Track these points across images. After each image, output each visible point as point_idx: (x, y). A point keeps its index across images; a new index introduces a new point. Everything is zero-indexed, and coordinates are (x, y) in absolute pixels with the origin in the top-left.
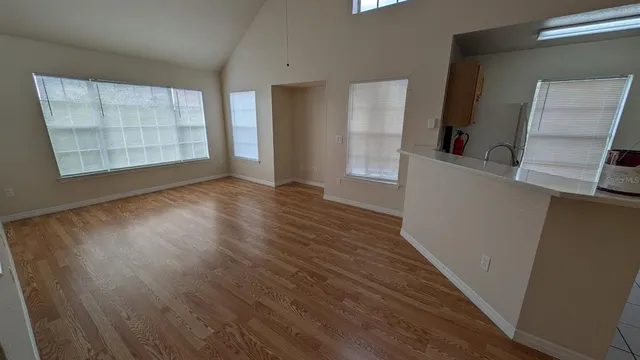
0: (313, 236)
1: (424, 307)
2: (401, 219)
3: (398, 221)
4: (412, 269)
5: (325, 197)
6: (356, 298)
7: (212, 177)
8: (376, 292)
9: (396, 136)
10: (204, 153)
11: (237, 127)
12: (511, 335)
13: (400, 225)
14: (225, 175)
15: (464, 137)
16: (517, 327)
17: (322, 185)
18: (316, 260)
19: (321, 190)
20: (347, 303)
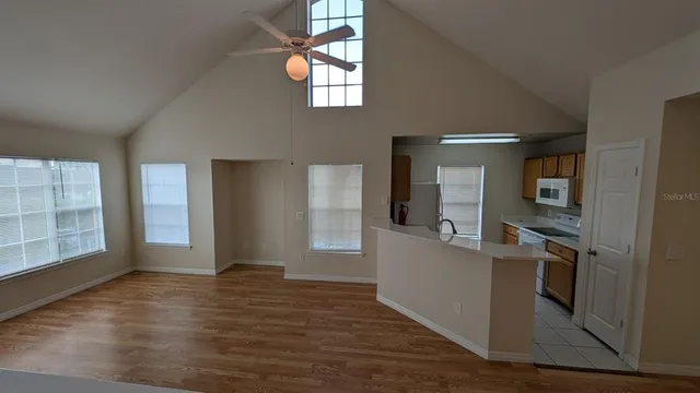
0: (302, 324)
1: (429, 357)
2: (376, 285)
3: (373, 288)
4: (404, 329)
5: (286, 277)
6: (378, 370)
7: (109, 277)
8: (391, 359)
9: (356, 210)
10: (99, 244)
11: (152, 206)
12: (486, 358)
13: (375, 291)
14: (129, 270)
15: (405, 209)
16: (489, 350)
17: (281, 264)
18: (324, 348)
19: (282, 269)
20: (376, 377)
